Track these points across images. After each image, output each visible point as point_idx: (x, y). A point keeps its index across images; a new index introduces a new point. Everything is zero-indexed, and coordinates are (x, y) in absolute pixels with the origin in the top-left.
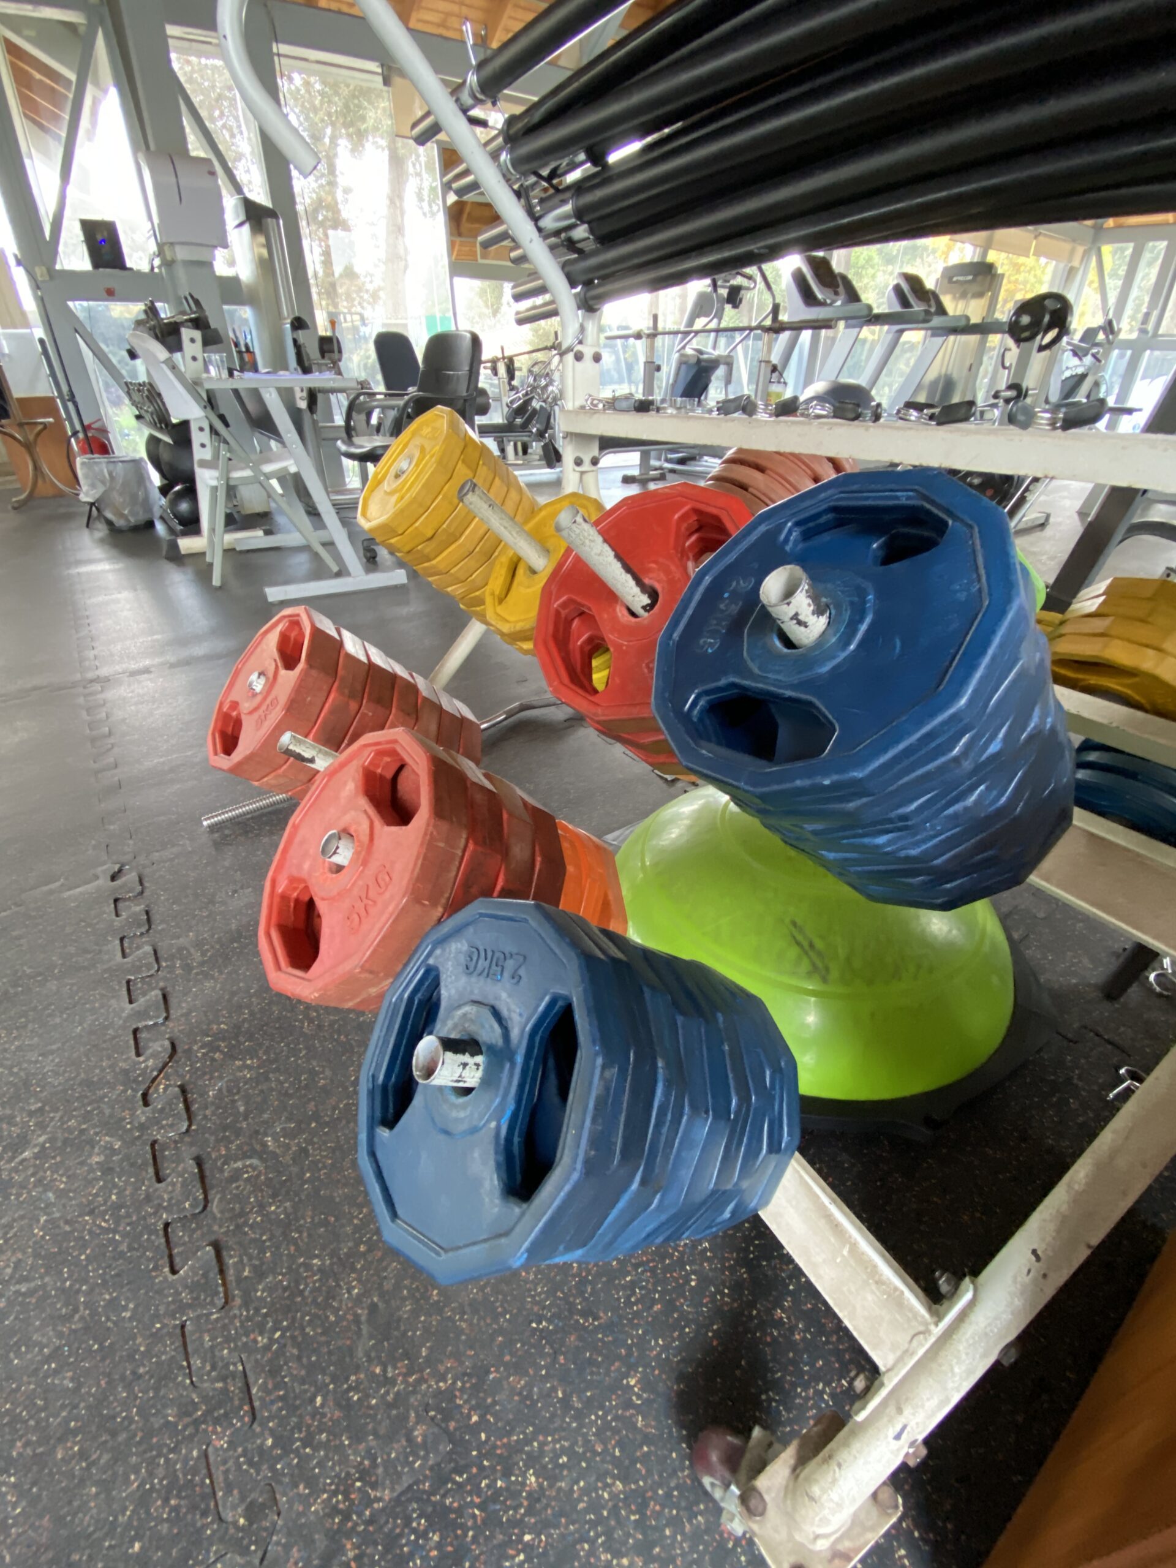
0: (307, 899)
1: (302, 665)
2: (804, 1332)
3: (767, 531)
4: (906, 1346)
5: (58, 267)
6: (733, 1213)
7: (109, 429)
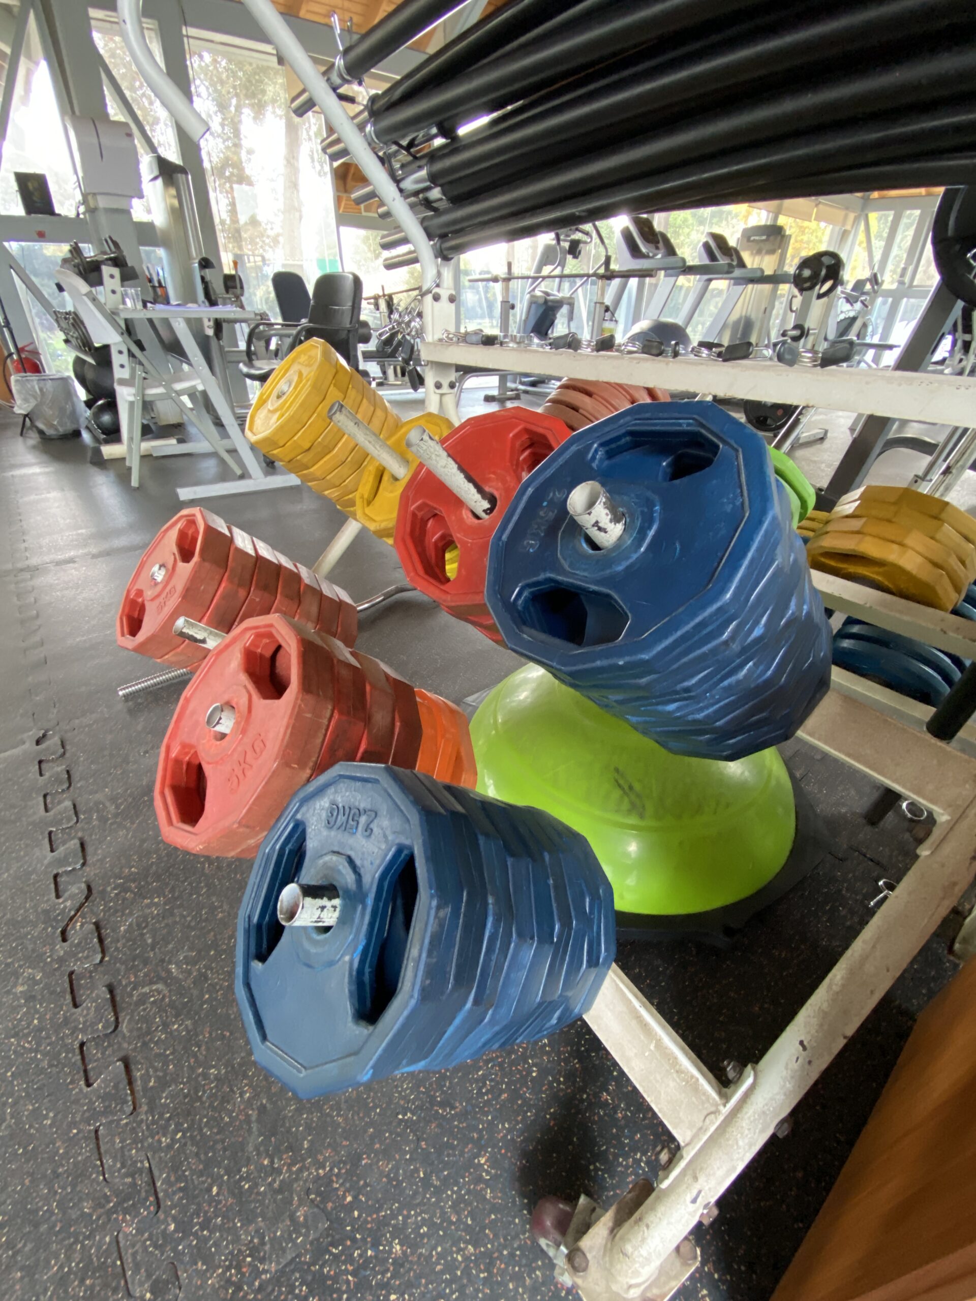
0: (196, 763)
1: (196, 558)
2: (626, 1110)
3: (578, 450)
4: (701, 1124)
6: (559, 1019)
7: (40, 351)
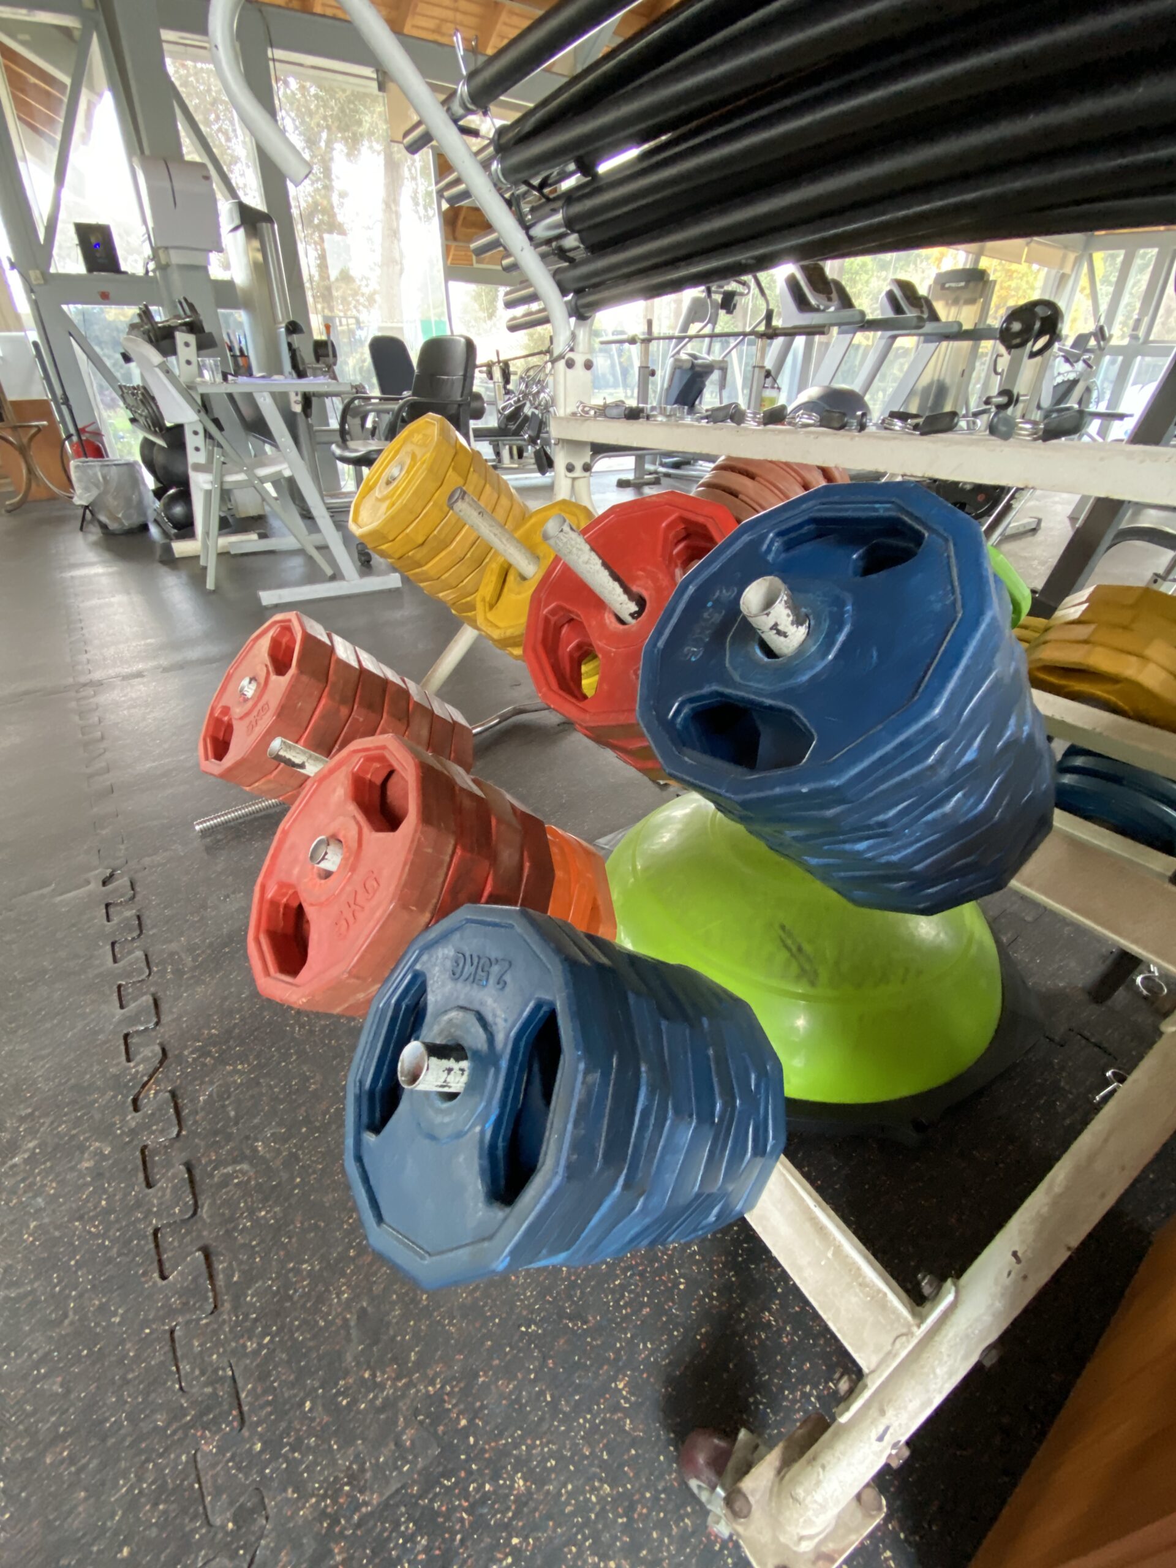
0: (295, 905)
1: (293, 670)
2: (792, 1334)
3: (751, 541)
4: (889, 1348)
5: (52, 270)
6: (719, 1216)
7: (103, 433)
